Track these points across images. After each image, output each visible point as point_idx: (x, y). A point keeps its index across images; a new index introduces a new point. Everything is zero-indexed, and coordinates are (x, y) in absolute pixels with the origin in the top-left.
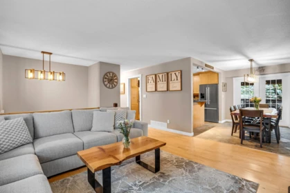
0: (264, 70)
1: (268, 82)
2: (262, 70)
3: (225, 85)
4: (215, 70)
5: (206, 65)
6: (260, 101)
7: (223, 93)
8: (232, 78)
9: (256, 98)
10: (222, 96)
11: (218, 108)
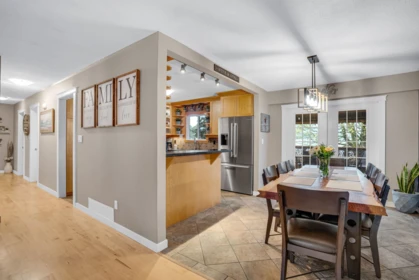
0: (335, 91)
1: (342, 117)
2: (332, 89)
3: (266, 119)
4: (242, 84)
5: (216, 68)
6: (332, 154)
7: (261, 134)
8: (279, 105)
9: (322, 147)
10: (260, 140)
11: (251, 165)
